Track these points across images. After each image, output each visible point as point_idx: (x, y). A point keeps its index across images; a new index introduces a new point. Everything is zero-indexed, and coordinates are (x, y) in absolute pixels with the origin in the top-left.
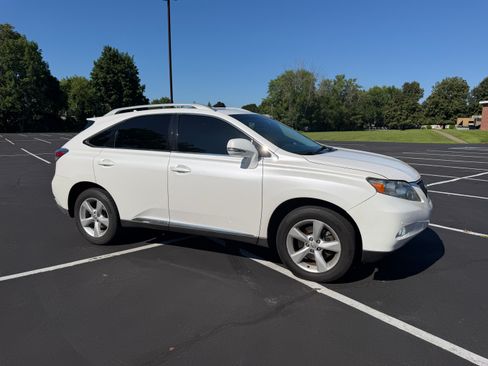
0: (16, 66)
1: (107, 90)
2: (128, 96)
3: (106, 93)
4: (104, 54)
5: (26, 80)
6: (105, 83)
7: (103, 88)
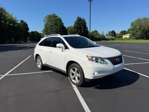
0: (56, 24)
1: (78, 29)
2: (83, 31)
3: (77, 30)
4: (77, 19)
5: (58, 28)
6: (77, 27)
7: (76, 29)
